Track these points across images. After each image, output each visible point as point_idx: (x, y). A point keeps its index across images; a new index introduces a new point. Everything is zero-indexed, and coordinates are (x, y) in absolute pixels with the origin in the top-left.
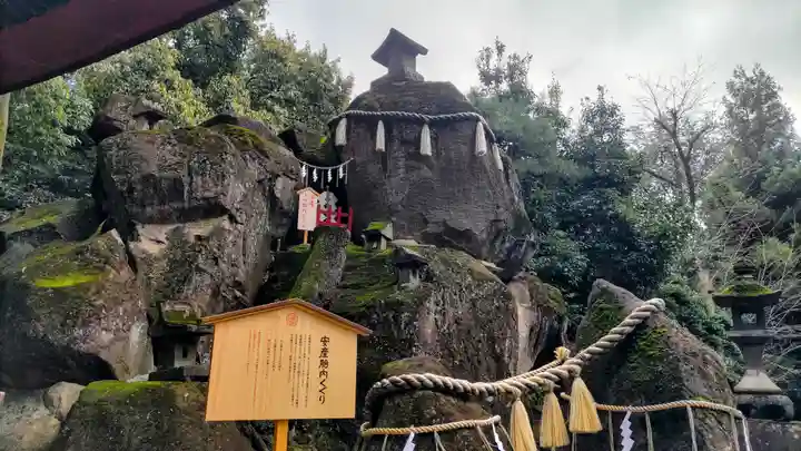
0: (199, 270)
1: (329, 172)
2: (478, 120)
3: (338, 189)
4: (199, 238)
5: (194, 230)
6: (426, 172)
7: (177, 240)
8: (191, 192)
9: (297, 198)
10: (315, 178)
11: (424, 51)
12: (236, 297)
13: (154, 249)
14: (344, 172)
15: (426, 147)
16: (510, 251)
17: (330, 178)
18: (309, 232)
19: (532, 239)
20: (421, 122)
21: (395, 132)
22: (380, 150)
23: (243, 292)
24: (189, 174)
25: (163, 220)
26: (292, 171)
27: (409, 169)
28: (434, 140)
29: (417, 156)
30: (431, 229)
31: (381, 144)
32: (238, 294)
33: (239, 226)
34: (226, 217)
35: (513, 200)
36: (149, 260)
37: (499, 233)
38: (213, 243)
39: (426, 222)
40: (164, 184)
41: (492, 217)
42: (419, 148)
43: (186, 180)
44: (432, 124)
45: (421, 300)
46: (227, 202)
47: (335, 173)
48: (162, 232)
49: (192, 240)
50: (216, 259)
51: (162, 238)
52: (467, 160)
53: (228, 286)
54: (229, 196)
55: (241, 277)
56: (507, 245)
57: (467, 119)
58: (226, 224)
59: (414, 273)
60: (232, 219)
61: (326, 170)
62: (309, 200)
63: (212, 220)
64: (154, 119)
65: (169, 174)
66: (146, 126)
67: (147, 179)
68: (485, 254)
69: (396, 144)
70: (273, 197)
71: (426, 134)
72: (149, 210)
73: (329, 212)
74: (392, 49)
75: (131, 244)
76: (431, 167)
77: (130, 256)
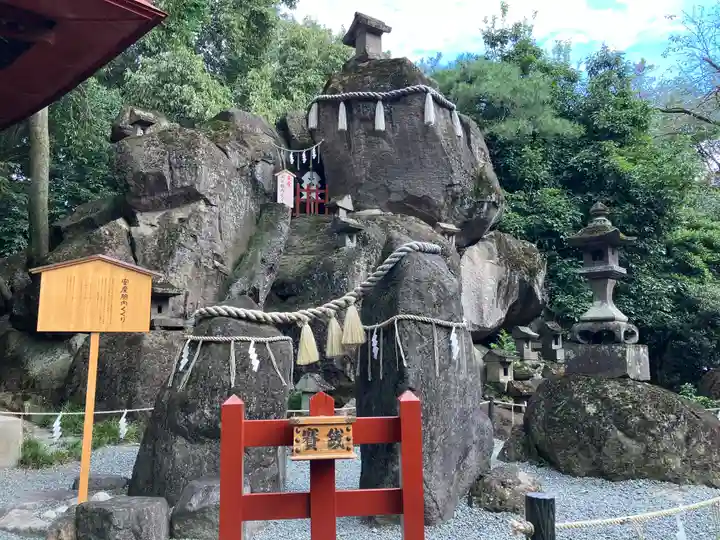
0: (180, 245)
1: (304, 155)
2: (427, 91)
3: (318, 168)
4: (180, 219)
5: (177, 214)
6: (385, 146)
7: (165, 222)
8: (172, 184)
9: (275, 180)
10: (292, 161)
11: (389, 30)
12: (216, 267)
13: (148, 231)
14: (317, 153)
15: (381, 124)
16: (471, 212)
17: (304, 160)
19: (494, 199)
20: (375, 100)
21: (355, 112)
22: (342, 131)
23: (222, 262)
24: (171, 168)
25: (155, 208)
26: (270, 157)
27: (369, 144)
28: (388, 117)
29: (373, 131)
30: (394, 198)
31: (343, 124)
32: (217, 263)
33: (214, 208)
34: (202, 202)
35: (474, 164)
36: (144, 241)
37: (455, 199)
38: (192, 225)
39: (389, 192)
40: (151, 178)
41: (447, 182)
42: (374, 125)
43: (167, 173)
44: (385, 100)
46: (200, 188)
47: (309, 154)
48: (155, 217)
49: (176, 221)
50: (194, 237)
51: (155, 222)
52: (419, 131)
53: (208, 258)
54: (202, 183)
55: (220, 250)
56: (467, 207)
57: (416, 92)
58: (202, 206)
59: (351, 237)
60: (208, 203)
61: (301, 153)
62: (286, 181)
63: (192, 205)
64: (145, 124)
65: (153, 170)
66: (140, 132)
67: (142, 178)
68: (445, 217)
69: (356, 122)
70: (254, 181)
71: (380, 111)
72: (143, 200)
73: (309, 191)
74: (358, 32)
75: (133, 229)
76: (389, 141)
77: (132, 239)
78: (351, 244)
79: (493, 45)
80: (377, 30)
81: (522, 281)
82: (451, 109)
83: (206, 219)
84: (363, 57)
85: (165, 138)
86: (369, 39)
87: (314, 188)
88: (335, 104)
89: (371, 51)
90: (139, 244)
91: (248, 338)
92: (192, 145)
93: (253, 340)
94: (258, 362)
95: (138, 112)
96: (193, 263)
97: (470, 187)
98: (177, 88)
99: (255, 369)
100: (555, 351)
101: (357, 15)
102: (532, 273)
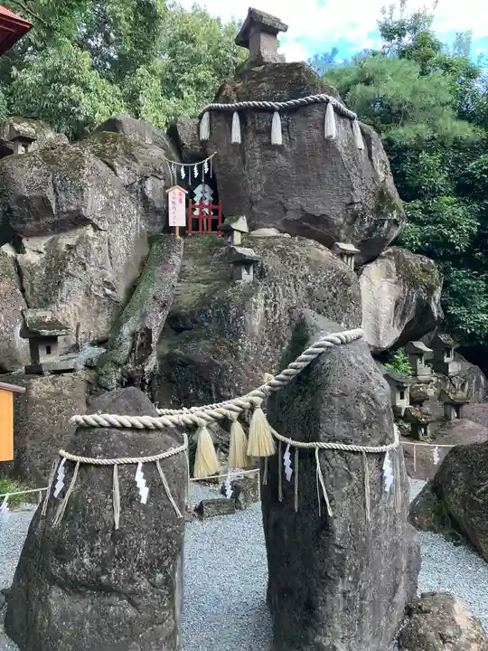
0: (68, 275)
1: (195, 169)
2: (328, 101)
3: (211, 181)
4: (68, 246)
5: (66, 240)
6: (281, 160)
7: (52, 249)
8: (58, 207)
9: (167, 196)
10: (183, 175)
11: (285, 29)
12: (106, 295)
13: (35, 259)
14: (209, 167)
15: (277, 138)
16: (370, 231)
17: (196, 174)
18: (180, 228)
19: (395, 217)
20: (271, 111)
21: (249, 124)
22: (236, 144)
23: (113, 290)
24: (55, 191)
25: (41, 233)
26: (160, 172)
27: (265, 158)
28: (286, 129)
29: (268, 145)
30: (291, 216)
31: (236, 136)
32: (108, 291)
33: (103, 233)
34: (89, 227)
35: (375, 178)
36: (31, 269)
37: (355, 217)
38: (80, 251)
39: (286, 210)
40: (35, 203)
41: (347, 200)
42: (270, 138)
43: (51, 197)
44: (282, 111)
45: (248, 295)
46: (87, 213)
47: (200, 168)
48: (41, 243)
49: (63, 249)
50: (84, 264)
51: (42, 250)
52: (319, 145)
53: (99, 286)
54: (89, 207)
55: (110, 276)
56: (367, 225)
57: (316, 102)
58: (90, 232)
59: (248, 270)
60: (96, 228)
61: (193, 167)
62: (177, 197)
63: (79, 230)
64: (27, 141)
65: (36, 193)
66: (21, 150)
67: (21, 200)
68: (343, 236)
69: (251, 134)
70: (145, 198)
71: (277, 122)
72: (28, 226)
73: (202, 206)
74: (252, 30)
75: (19, 256)
76: (286, 155)
77: (19, 267)
78: (247, 276)
79: (390, 38)
80: (272, 29)
81: (419, 300)
82: (352, 119)
83: (95, 245)
84: (258, 60)
85: (49, 156)
86: (265, 40)
87: (206, 203)
88: (228, 114)
89: (267, 54)
90: (26, 272)
91: (135, 460)
92: (76, 165)
93: (140, 460)
94: (147, 490)
95: (17, 127)
96: (82, 293)
97: (371, 204)
98: (64, 88)
99: (144, 501)
100: (447, 364)
101: (251, 12)
102: (430, 290)
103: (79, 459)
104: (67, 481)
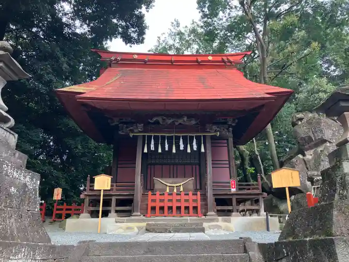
0: (322, 160)
4: (321, 151)
5: (319, 149)
7: (315, 153)
8: (315, 138)
13: (310, 157)
24: (313, 133)
25: (311, 148)
33: (333, 144)
34: (328, 142)
36: (309, 161)
38: (325, 152)
40: (307, 139)
43: (312, 136)
46: (326, 138)
48: (311, 152)
49: (319, 152)
51: (312, 154)
54: (326, 136)
58: (328, 144)
60: (330, 142)
63: (324, 145)
64: (301, 119)
65: (307, 135)
66: (300, 123)
67: (302, 139)
72: (306, 147)
75: (304, 158)
77: (305, 161)
85: (309, 122)
95: (297, 116)
98: (316, 95)
103: (316, 187)
104: (314, 192)
